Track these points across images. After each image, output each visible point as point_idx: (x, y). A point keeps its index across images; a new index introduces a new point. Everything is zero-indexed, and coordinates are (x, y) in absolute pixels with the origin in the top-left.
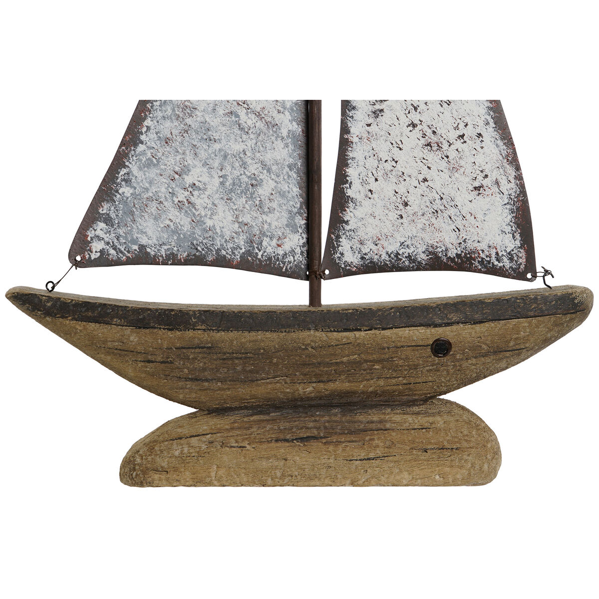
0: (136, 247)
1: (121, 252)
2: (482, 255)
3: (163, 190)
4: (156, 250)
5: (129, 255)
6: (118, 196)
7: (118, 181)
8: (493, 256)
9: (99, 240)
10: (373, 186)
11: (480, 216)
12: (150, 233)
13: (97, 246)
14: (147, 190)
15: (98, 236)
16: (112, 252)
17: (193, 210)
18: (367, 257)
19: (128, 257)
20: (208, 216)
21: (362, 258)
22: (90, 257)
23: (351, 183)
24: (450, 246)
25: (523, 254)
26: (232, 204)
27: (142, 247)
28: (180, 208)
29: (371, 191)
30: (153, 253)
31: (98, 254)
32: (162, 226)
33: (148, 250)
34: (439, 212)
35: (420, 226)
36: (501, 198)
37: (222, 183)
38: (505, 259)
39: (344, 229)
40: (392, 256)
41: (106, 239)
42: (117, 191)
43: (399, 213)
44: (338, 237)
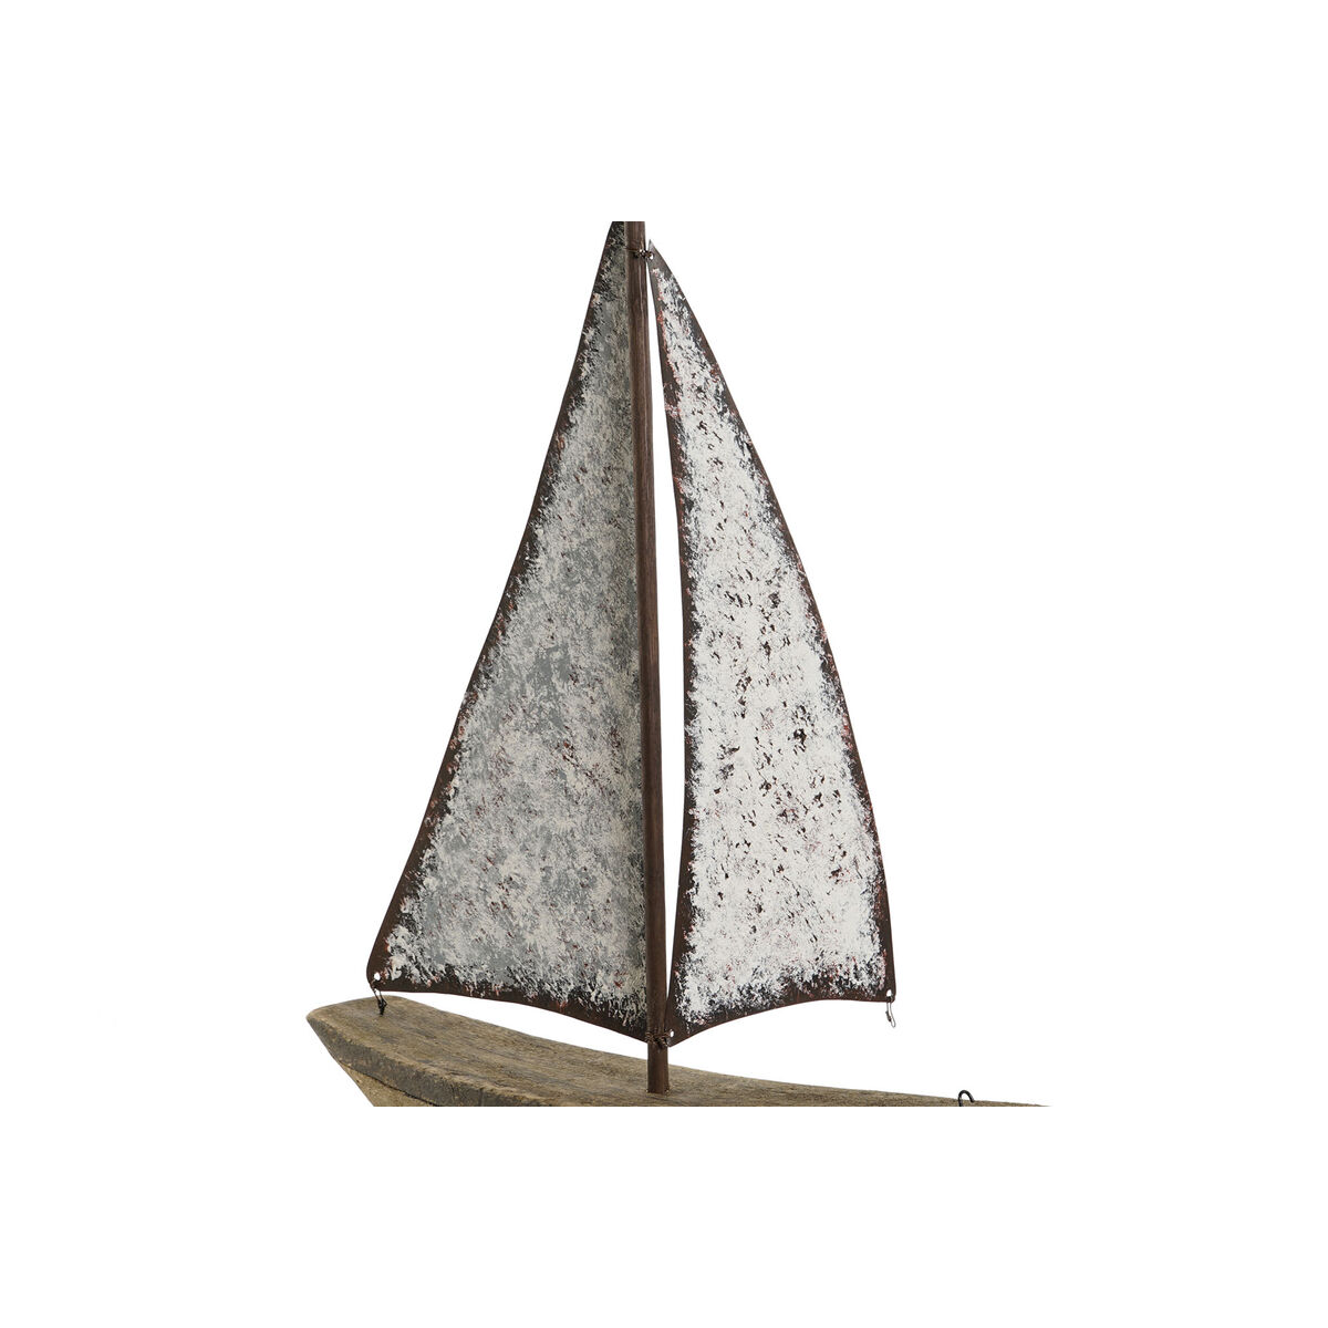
0: (442, 967)
1: (426, 973)
2: (841, 973)
3: (474, 884)
4: (466, 974)
5: (434, 978)
6: (422, 890)
7: (423, 867)
8: (852, 971)
9: (401, 952)
10: (724, 886)
11: (837, 915)
12: (458, 948)
13: (398, 961)
14: (455, 882)
15: (399, 947)
16: (415, 971)
17: (510, 917)
18: (716, 1000)
19: (433, 981)
20: (528, 929)
21: (711, 1002)
22: (390, 977)
23: (698, 885)
24: (806, 965)
25: (882, 964)
26: (558, 913)
27: (450, 968)
28: (495, 914)
29: (720, 894)
30: (462, 979)
31: (400, 973)
32: (473, 938)
33: (457, 973)
34: (796, 915)
35: (775, 939)
36: (860, 884)
37: (545, 880)
38: (864, 974)
39: (690, 961)
40: (744, 992)
41: (409, 952)
42: (421, 882)
43: (752, 923)
44: (684, 974)
